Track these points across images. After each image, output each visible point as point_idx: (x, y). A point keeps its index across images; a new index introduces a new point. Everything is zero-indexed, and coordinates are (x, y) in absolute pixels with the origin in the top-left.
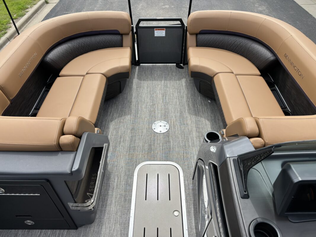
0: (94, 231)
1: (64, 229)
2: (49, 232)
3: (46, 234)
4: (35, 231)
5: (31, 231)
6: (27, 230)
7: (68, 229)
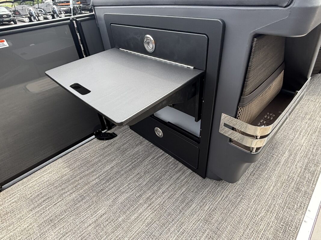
0: (227, 196)
1: (189, 167)
2: (172, 159)
3: (167, 159)
4: (159, 149)
5: (155, 147)
6: (152, 144)
7: (194, 170)
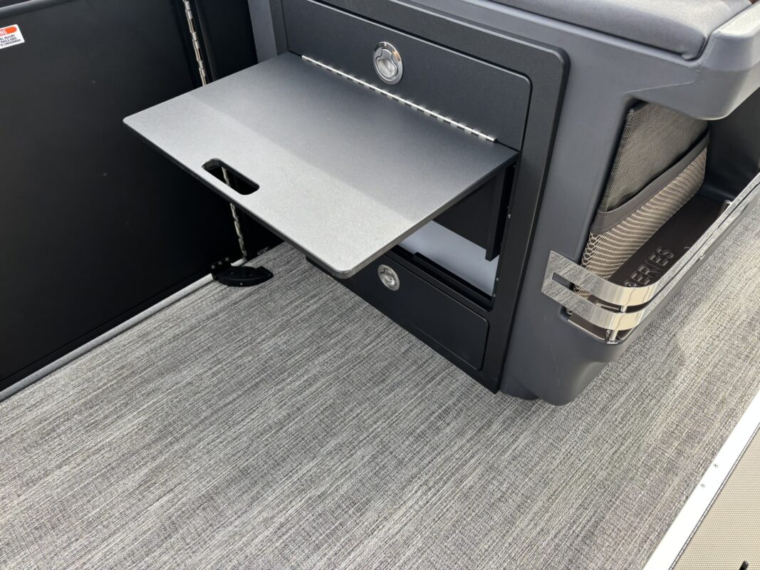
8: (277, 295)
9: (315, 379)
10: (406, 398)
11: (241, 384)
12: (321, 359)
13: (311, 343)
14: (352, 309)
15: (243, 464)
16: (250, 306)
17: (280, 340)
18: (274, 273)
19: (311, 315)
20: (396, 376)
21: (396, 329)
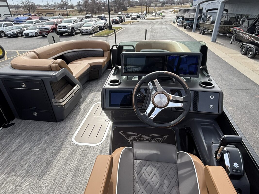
8: (17, 126)
9: (28, 132)
10: (43, 128)
11: (15, 137)
12: (28, 129)
13: (25, 128)
14: (31, 122)
15: (19, 144)
16: (12, 129)
17: (20, 130)
18: (15, 123)
19: (24, 125)
20: (41, 127)
21: (39, 122)
